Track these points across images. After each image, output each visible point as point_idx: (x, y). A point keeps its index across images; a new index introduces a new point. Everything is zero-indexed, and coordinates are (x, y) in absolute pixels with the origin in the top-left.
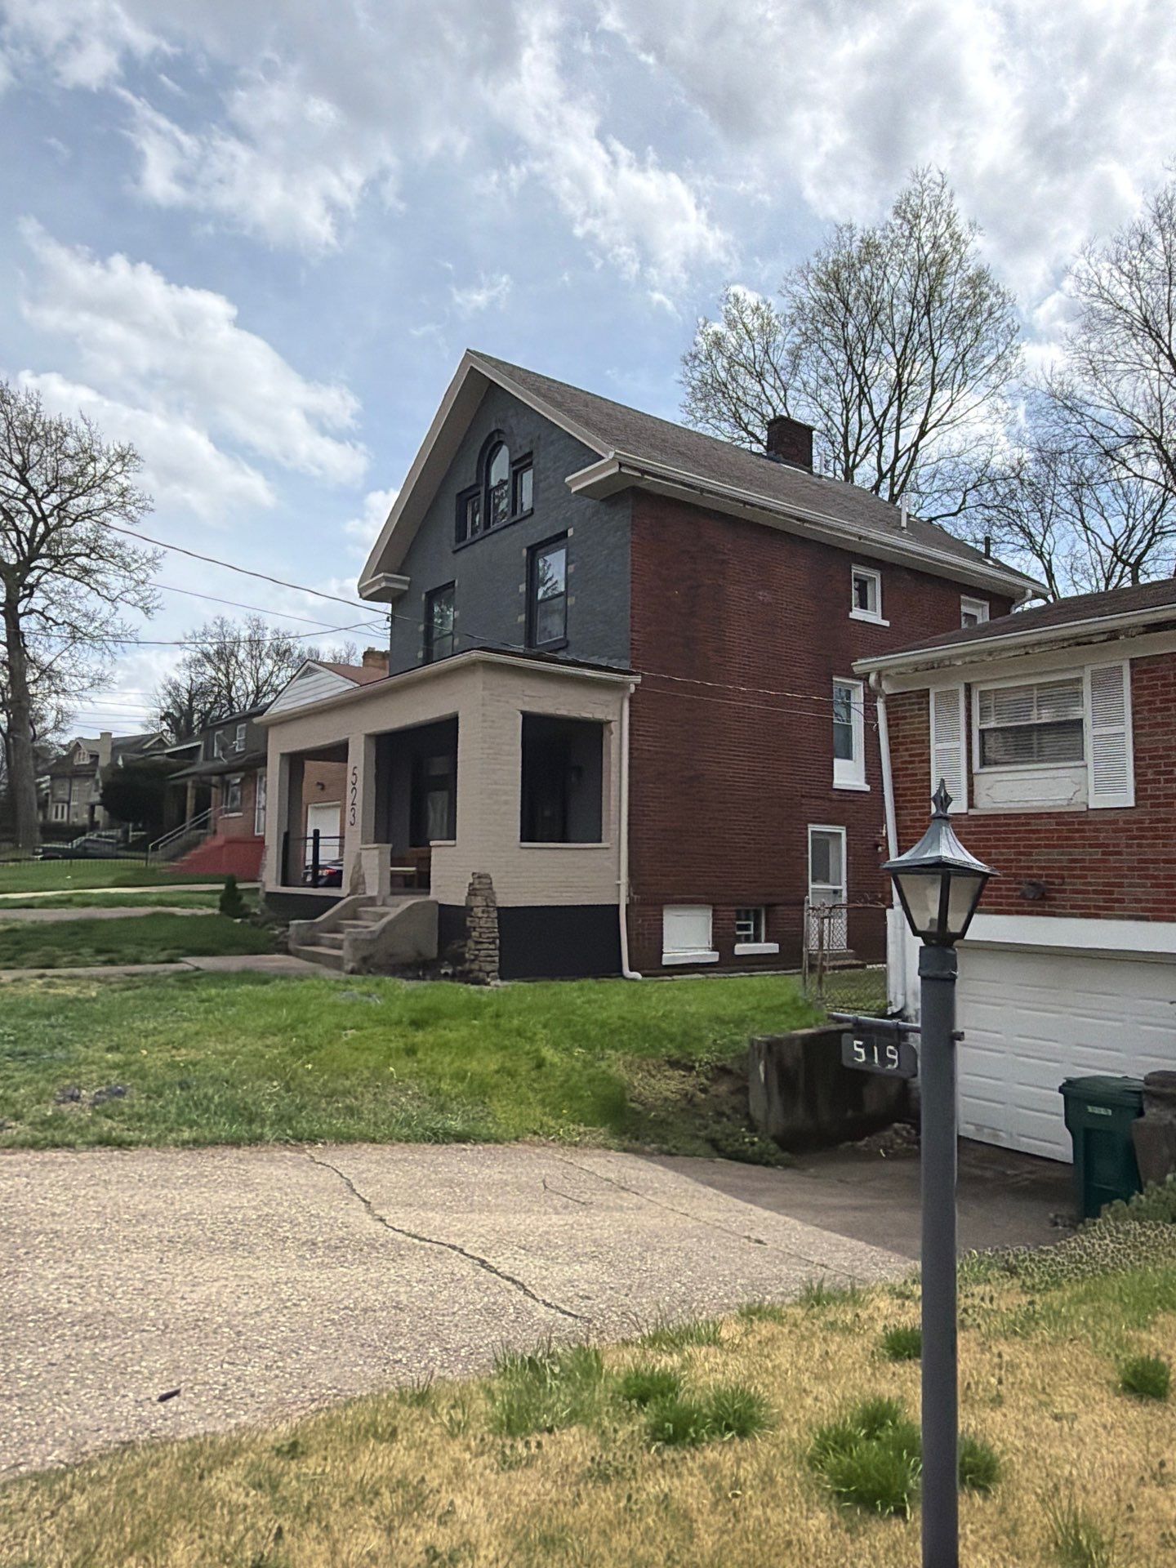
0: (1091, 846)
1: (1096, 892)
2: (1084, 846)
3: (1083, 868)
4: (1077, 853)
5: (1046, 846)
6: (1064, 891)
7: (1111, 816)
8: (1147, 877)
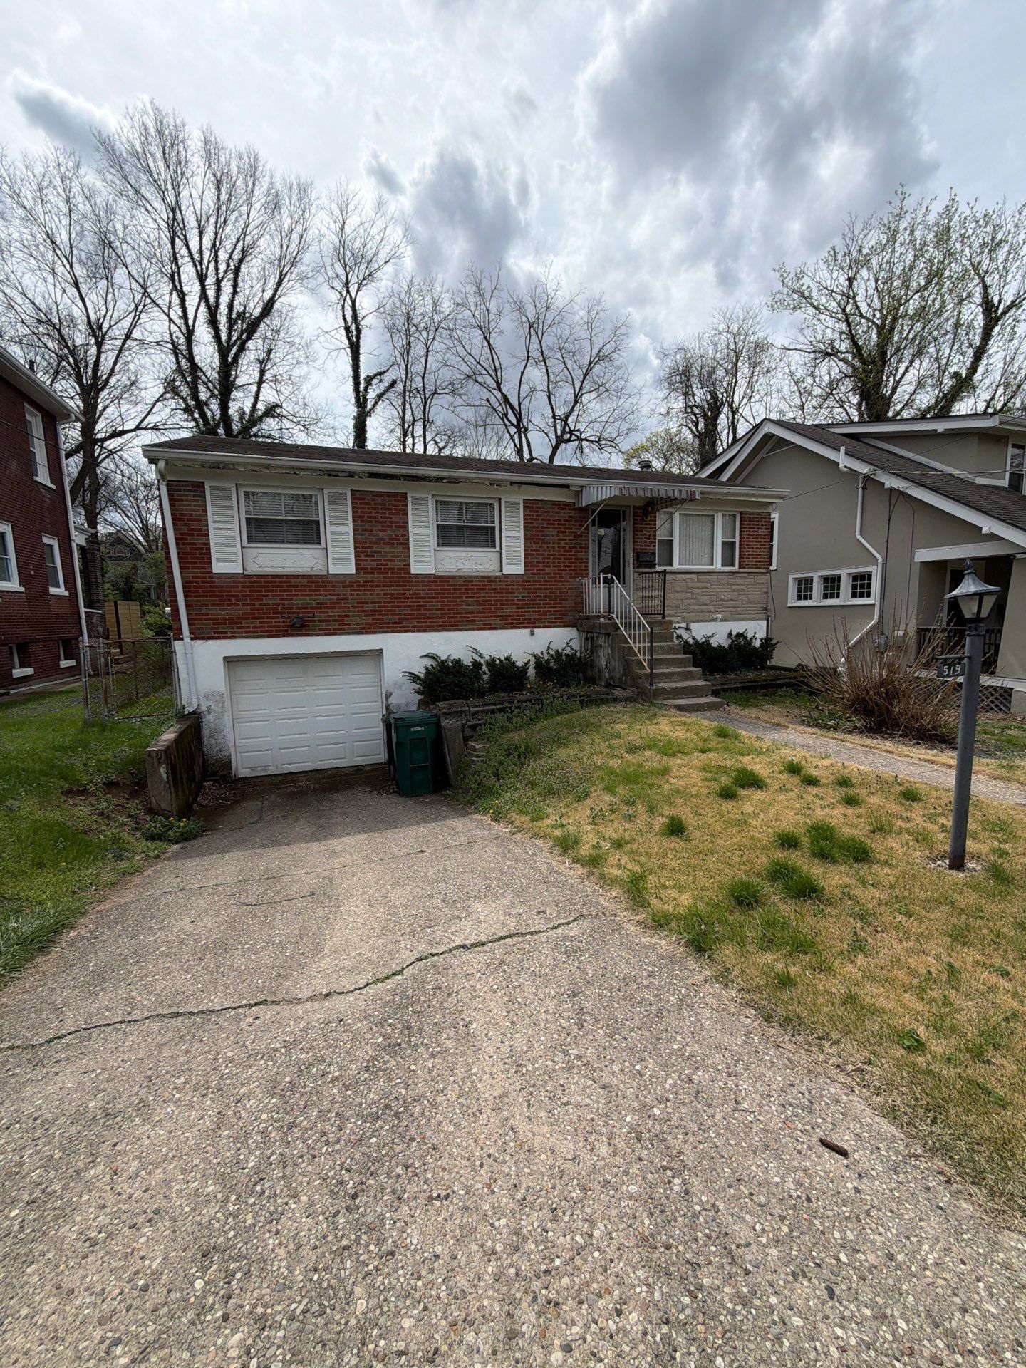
0: (330, 595)
1: (333, 621)
2: (326, 595)
3: (326, 608)
4: (322, 599)
5: (302, 595)
6: (314, 621)
7: (342, 578)
8: (362, 611)
